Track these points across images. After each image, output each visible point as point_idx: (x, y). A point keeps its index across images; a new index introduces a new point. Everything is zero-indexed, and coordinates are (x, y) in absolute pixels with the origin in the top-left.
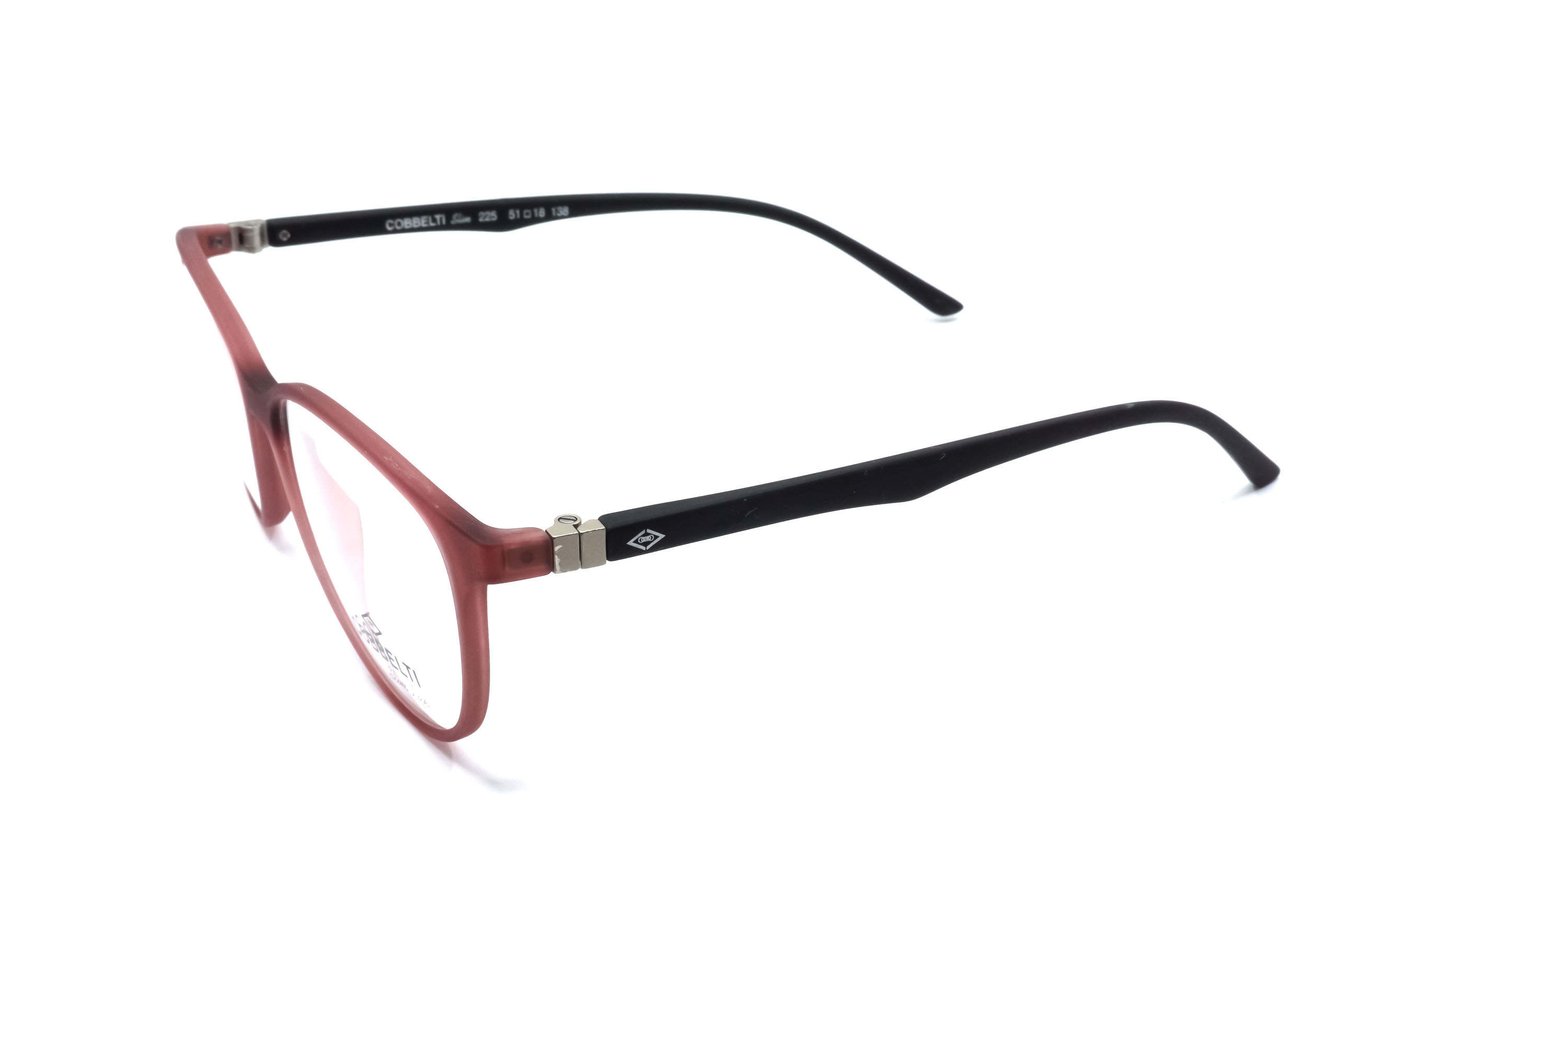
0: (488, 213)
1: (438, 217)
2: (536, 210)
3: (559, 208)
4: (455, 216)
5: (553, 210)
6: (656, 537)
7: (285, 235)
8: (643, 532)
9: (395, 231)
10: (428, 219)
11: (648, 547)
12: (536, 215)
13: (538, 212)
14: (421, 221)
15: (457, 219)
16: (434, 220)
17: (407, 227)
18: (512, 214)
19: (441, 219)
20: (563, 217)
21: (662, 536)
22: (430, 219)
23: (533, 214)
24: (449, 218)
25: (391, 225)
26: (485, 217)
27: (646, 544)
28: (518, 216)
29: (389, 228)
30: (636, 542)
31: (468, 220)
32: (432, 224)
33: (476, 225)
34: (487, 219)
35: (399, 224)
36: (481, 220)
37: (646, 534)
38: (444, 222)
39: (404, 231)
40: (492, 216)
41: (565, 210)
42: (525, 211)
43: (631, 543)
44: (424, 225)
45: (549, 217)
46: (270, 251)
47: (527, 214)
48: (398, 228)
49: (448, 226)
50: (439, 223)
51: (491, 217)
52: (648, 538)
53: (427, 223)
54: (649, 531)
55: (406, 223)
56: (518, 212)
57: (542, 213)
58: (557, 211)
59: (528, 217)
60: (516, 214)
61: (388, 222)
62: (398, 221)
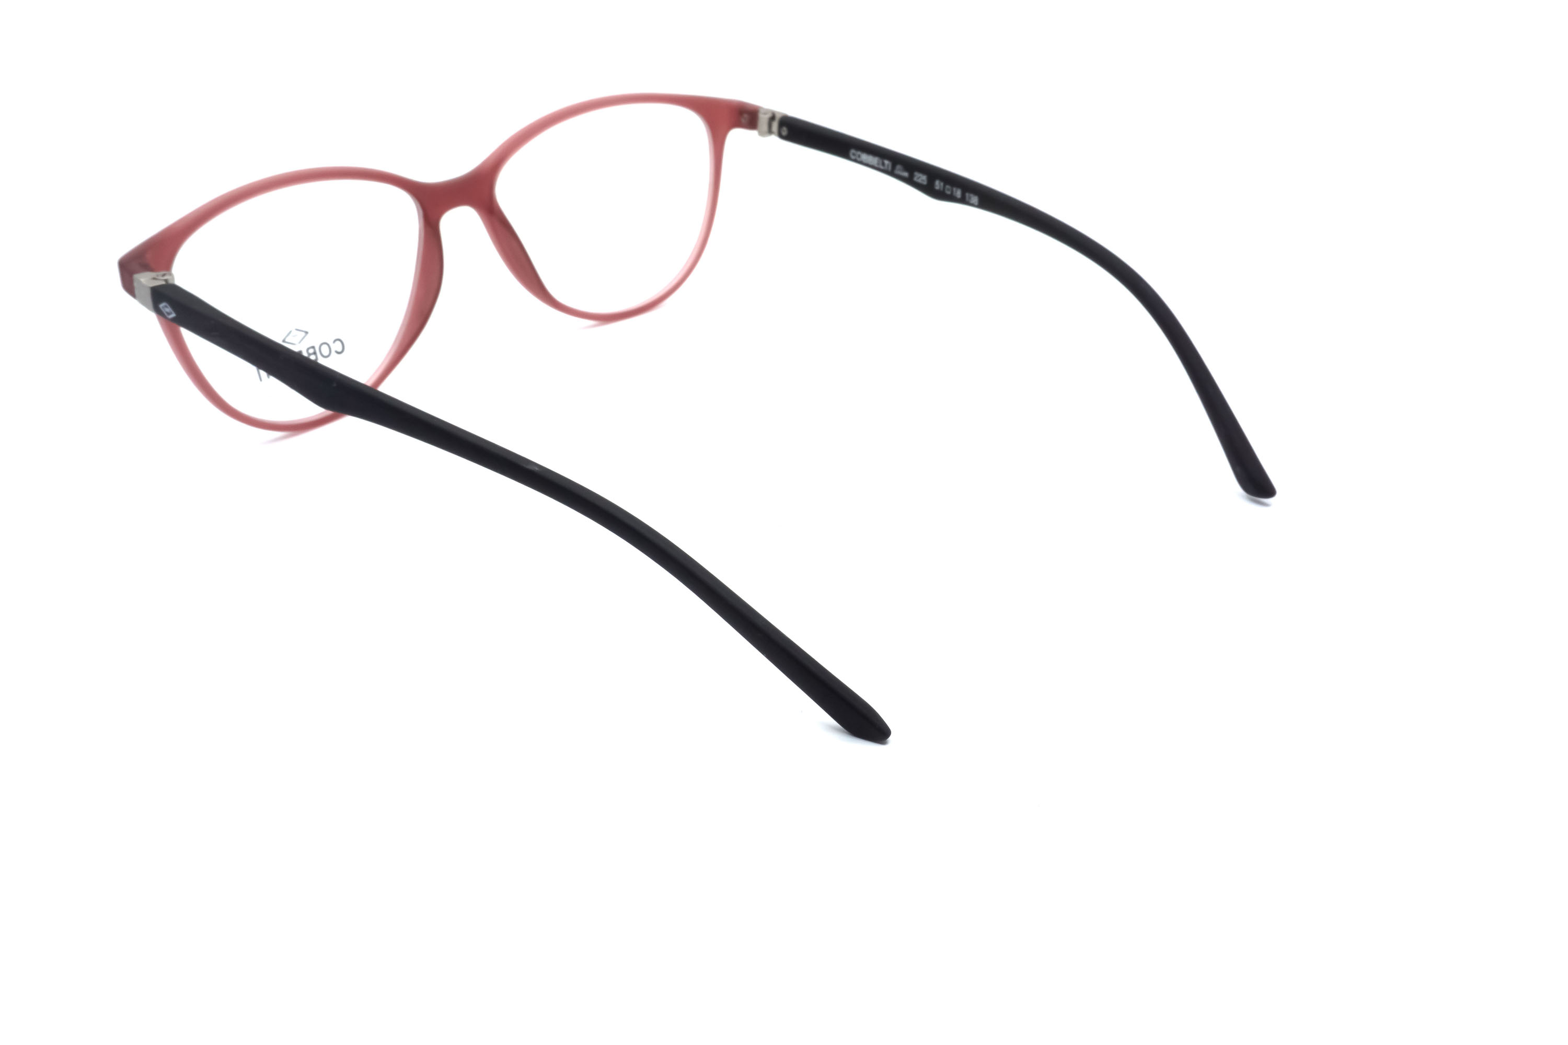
0: (922, 175)
1: (886, 162)
2: (956, 189)
3: (972, 195)
4: (899, 167)
5: (967, 195)
6: (172, 313)
7: (784, 131)
8: (164, 304)
9: (855, 161)
10: (878, 161)
11: (170, 316)
12: (954, 194)
13: (956, 192)
14: (874, 160)
15: (899, 170)
16: (883, 164)
17: (864, 161)
18: (938, 185)
19: (888, 165)
20: (972, 205)
21: (173, 315)
22: (881, 161)
23: (952, 192)
24: (895, 167)
25: (854, 154)
26: (919, 178)
27: (168, 314)
28: (942, 189)
29: (853, 157)
31: (906, 174)
32: (882, 167)
33: (910, 181)
34: (919, 181)
35: (861, 156)
36: (915, 179)
37: (166, 306)
38: (890, 168)
39: (861, 163)
40: (922, 178)
41: (975, 199)
42: (948, 187)
43: (161, 307)
44: (876, 166)
45: (963, 201)
46: (774, 140)
47: (948, 190)
48: (858, 159)
49: (891, 173)
50: (885, 166)
51: (923, 180)
52: (167, 310)
53: (878, 164)
54: (168, 305)
55: (865, 157)
56: (942, 183)
57: (958, 193)
58: (970, 198)
59: (949, 193)
60: (940, 186)
61: (852, 151)
62: (859, 153)
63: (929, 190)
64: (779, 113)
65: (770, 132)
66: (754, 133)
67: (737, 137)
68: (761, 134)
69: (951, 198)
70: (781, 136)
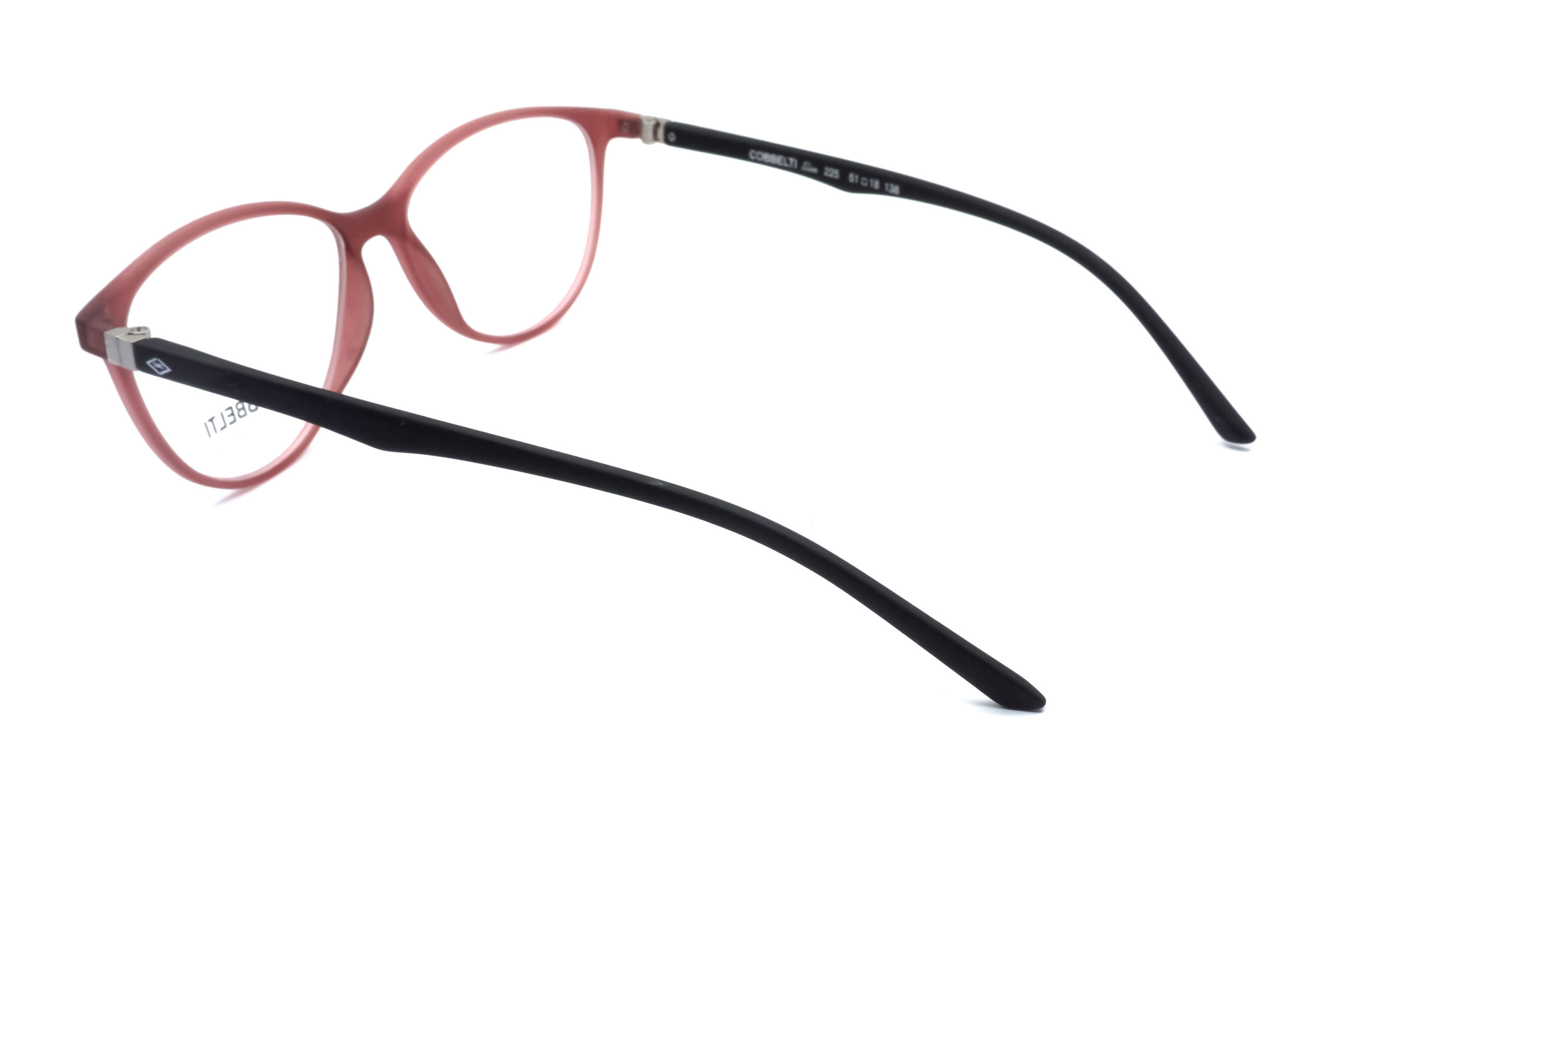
0: (832, 170)
1: (792, 160)
2: (872, 181)
3: (892, 185)
4: (806, 163)
5: (887, 185)
6: (165, 369)
7: (672, 137)
8: (154, 360)
9: (756, 161)
10: (782, 160)
11: (163, 373)
12: (872, 185)
13: (874, 182)
14: (778, 159)
15: (806, 166)
16: (788, 162)
17: (766, 161)
18: (852, 178)
20: (893, 195)
21: (168, 370)
22: (785, 160)
23: (869, 183)
24: (800, 164)
25: (754, 155)
26: (829, 173)
27: (160, 370)
28: (857, 181)
29: (752, 157)
30: (152, 364)
31: (815, 170)
32: (786, 165)
33: (820, 177)
34: (831, 175)
35: (760, 156)
36: (826, 174)
37: (157, 362)
38: (796, 166)
40: (834, 173)
41: (896, 189)
42: (863, 179)
43: (148, 363)
44: (780, 164)
45: (882, 191)
46: (661, 149)
47: (864, 182)
48: (759, 159)
49: (798, 170)
50: (791, 164)
51: (834, 175)
52: (159, 366)
53: (782, 162)
54: (159, 360)
55: (766, 156)
56: (857, 177)
57: (876, 184)
58: (889, 188)
59: (865, 185)
60: (855, 178)
61: (752, 152)
62: (760, 153)
63: (843, 184)
64: (662, 119)
65: (656, 138)
66: (637, 141)
67: (618, 147)
68: (646, 141)
69: (869, 190)
70: (667, 141)
